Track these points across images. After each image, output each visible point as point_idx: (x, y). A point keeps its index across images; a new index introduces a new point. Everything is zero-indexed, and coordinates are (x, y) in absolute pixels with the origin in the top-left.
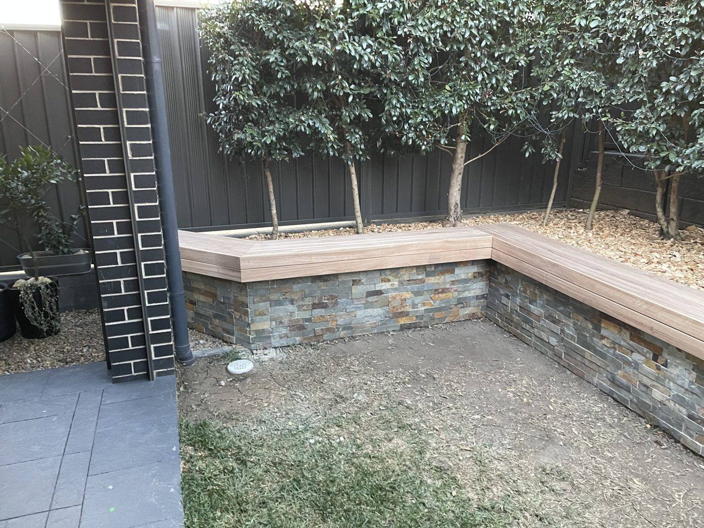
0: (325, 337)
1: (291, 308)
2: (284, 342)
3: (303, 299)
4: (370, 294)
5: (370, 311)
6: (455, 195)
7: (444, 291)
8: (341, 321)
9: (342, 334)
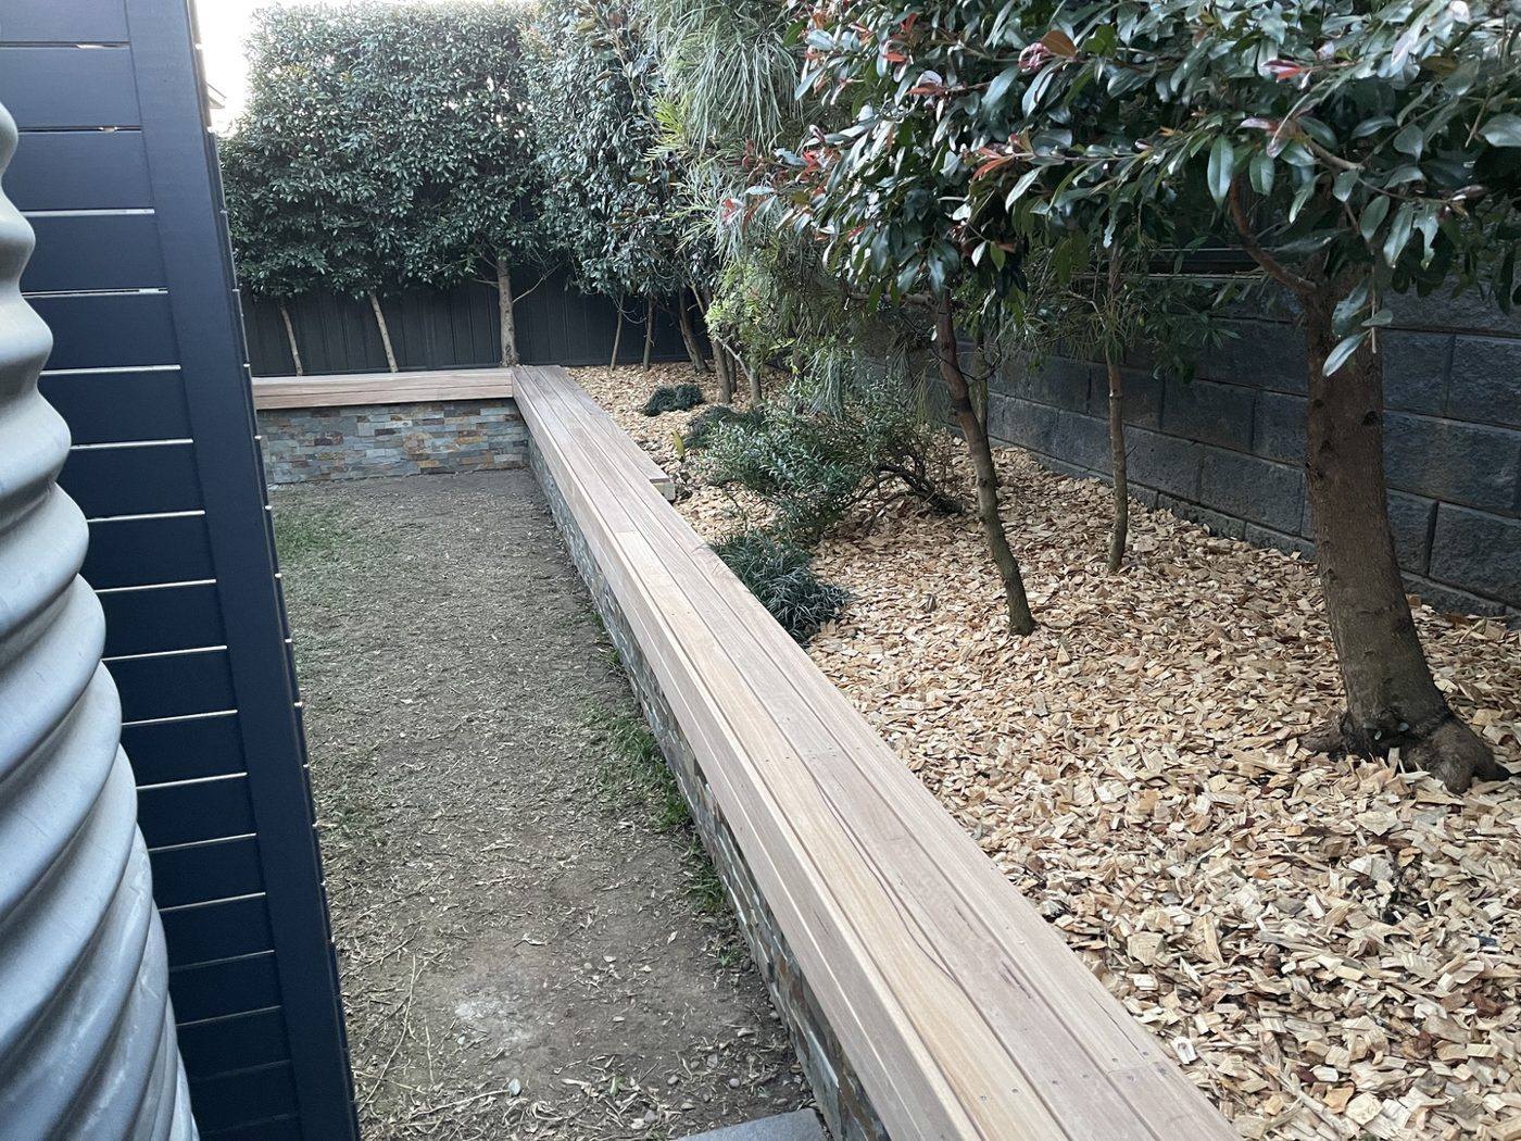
0: (333, 476)
1: (292, 443)
2: (287, 478)
3: (303, 434)
4: (379, 432)
5: (381, 452)
6: (507, 337)
7: (470, 434)
8: (348, 460)
9: (352, 474)
